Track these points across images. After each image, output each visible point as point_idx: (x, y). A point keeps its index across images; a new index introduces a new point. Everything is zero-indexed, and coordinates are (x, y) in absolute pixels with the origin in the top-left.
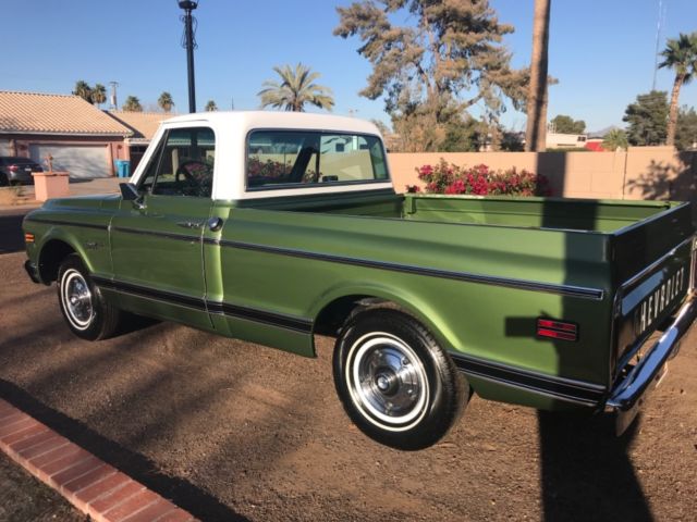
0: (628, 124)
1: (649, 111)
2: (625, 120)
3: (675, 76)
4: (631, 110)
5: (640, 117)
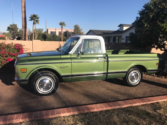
0: (8, 31)
1: (13, 29)
2: (7, 30)
3: (33, 23)
4: (9, 28)
5: (11, 30)
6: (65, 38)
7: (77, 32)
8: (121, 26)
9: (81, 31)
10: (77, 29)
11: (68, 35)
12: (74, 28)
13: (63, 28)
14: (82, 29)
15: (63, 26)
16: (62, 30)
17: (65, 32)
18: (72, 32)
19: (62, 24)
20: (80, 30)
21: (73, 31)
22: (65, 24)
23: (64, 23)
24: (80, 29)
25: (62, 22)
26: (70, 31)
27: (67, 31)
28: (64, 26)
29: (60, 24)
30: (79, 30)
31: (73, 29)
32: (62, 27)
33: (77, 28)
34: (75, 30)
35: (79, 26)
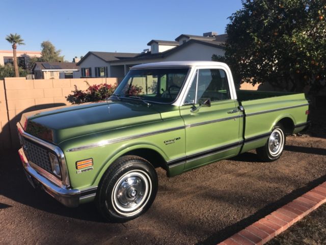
6: (23, 70)
7: (49, 56)
8: (153, 43)
9: (59, 56)
10: (49, 50)
11: (27, 64)
12: (42, 49)
13: (17, 47)
14: (59, 51)
15: (17, 44)
16: (14, 53)
17: (19, 58)
18: (38, 58)
19: (13, 40)
20: (55, 53)
21: (39, 56)
22: (21, 38)
23: (18, 38)
24: (55, 51)
25: (14, 34)
26: (31, 55)
27: (25, 54)
28: (19, 44)
29: (8, 40)
30: (53, 53)
31: (41, 52)
32: (14, 47)
33: (47, 48)
34: (44, 52)
35: (51, 45)
